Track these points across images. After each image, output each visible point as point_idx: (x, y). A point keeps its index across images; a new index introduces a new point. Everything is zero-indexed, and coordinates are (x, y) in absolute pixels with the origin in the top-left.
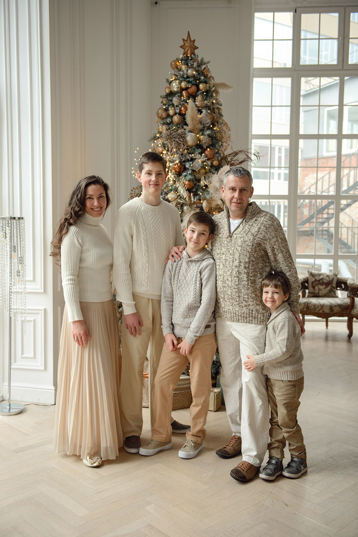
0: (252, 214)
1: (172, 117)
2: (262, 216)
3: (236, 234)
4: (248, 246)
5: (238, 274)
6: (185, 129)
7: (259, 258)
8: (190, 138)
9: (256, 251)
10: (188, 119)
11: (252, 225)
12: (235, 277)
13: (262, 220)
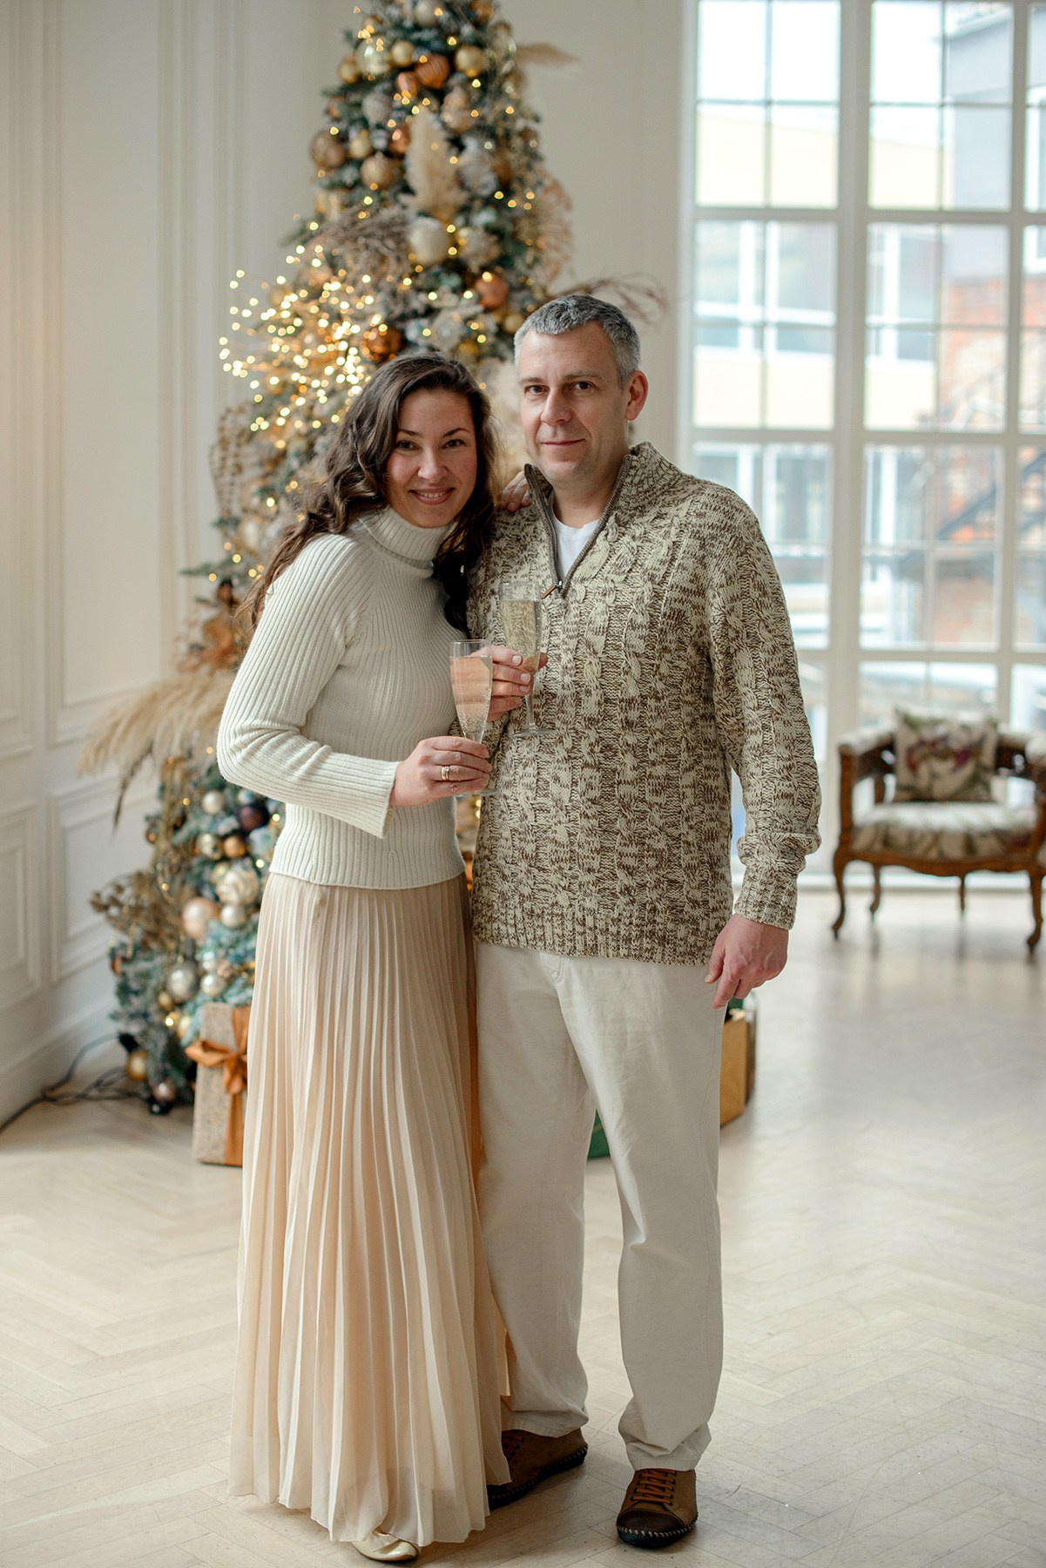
0: (640, 489)
1: (359, 163)
2: (684, 500)
3: (583, 580)
4: (634, 629)
5: (601, 752)
6: (404, 207)
7: (681, 683)
8: (422, 240)
9: (665, 649)
10: (416, 173)
11: (645, 537)
12: (587, 765)
13: (682, 514)
